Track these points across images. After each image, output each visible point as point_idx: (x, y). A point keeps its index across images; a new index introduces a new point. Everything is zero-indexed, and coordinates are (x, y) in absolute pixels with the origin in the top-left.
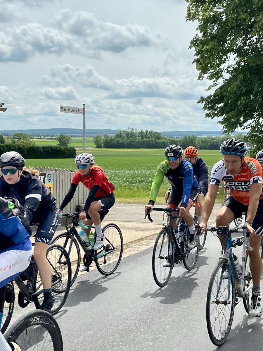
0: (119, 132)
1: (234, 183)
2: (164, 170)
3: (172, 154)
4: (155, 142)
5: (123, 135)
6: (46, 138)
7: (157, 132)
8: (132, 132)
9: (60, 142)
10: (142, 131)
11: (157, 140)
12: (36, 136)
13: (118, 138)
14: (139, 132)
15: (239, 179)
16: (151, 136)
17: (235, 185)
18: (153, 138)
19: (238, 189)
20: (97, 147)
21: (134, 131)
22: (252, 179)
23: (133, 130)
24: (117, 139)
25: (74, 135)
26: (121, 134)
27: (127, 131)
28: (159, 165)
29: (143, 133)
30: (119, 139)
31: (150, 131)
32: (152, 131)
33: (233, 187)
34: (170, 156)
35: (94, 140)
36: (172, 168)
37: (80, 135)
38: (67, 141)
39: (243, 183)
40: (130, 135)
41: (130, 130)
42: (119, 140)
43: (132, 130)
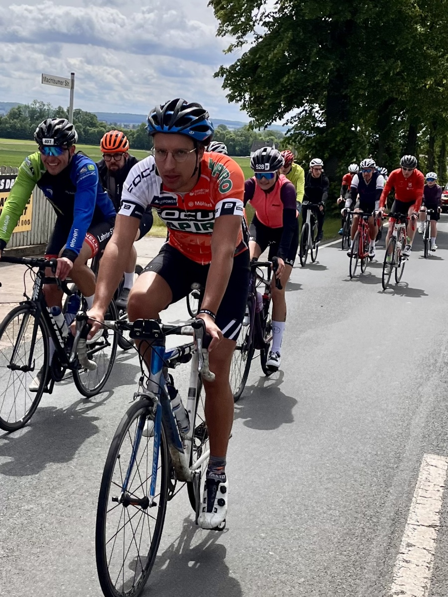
0: (17, 107)
1: (177, 213)
2: (33, 173)
3: (52, 140)
4: (84, 130)
5: (23, 113)
7: (90, 113)
8: (41, 109)
10: (60, 108)
11: (88, 128)
13: (14, 118)
14: (54, 111)
16: (77, 120)
18: (80, 124)
21: (45, 108)
22: (219, 206)
23: (44, 105)
24: (11, 121)
26: (20, 111)
27: (32, 106)
28: (24, 162)
29: (63, 112)
30: (15, 120)
31: (76, 110)
32: (80, 110)
33: (176, 224)
34: (47, 144)
36: (51, 171)
39: (199, 214)
40: (38, 114)
41: (38, 105)
42: (15, 123)
43: (41, 106)
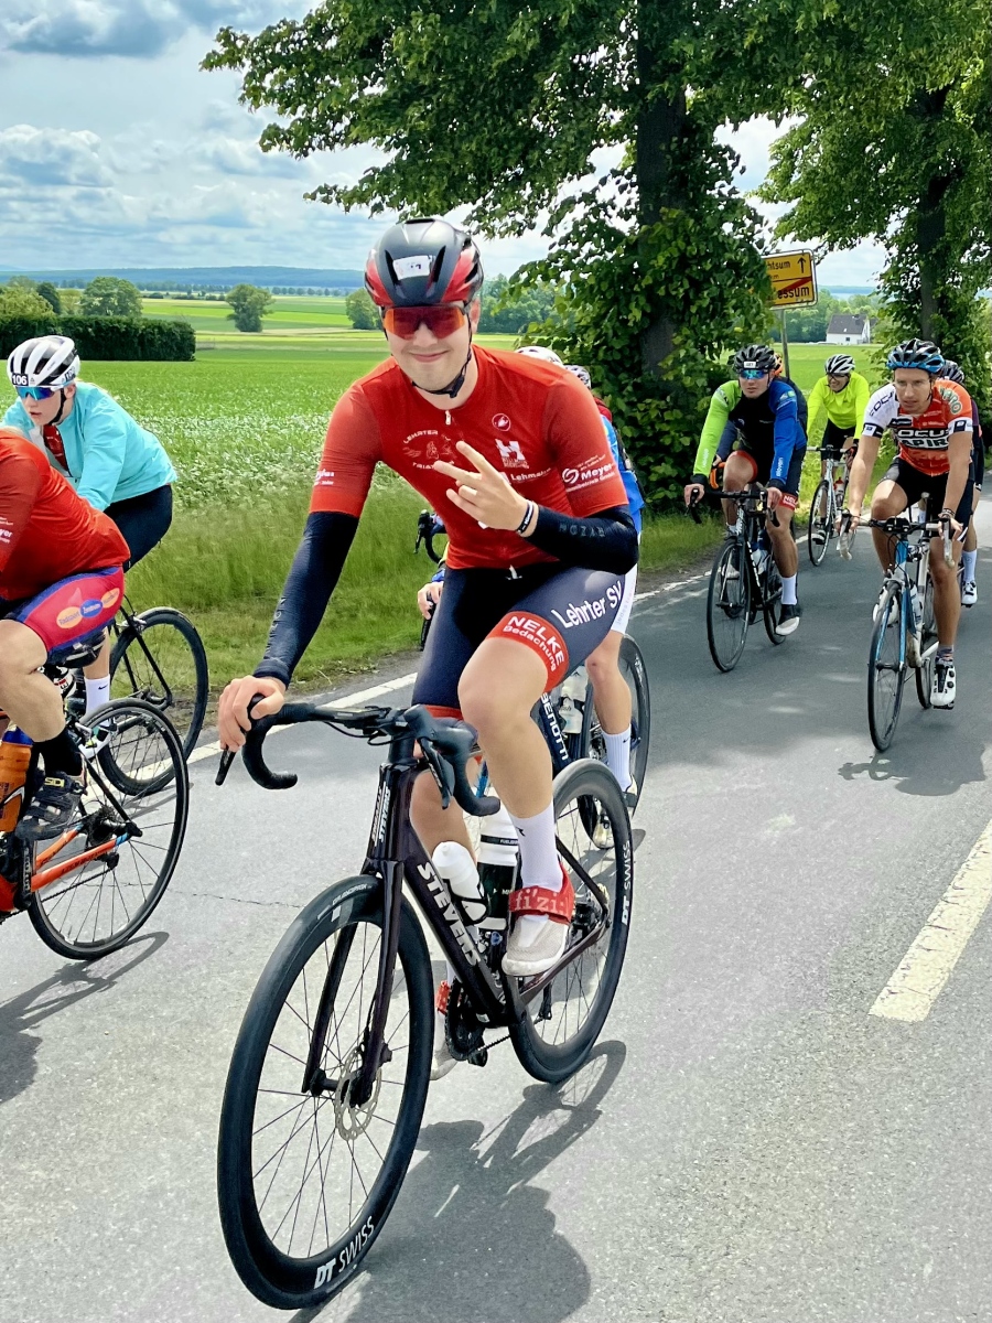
1: (912, 432)
6: (207, 294)
9: (236, 307)
10: (501, 276)
12: (179, 289)
15: (924, 424)
17: (914, 436)
19: (921, 446)
20: (355, 327)
22: (951, 425)
25: (296, 288)
33: (910, 440)
35: (348, 304)
37: (315, 288)
38: (258, 307)
39: (932, 432)
